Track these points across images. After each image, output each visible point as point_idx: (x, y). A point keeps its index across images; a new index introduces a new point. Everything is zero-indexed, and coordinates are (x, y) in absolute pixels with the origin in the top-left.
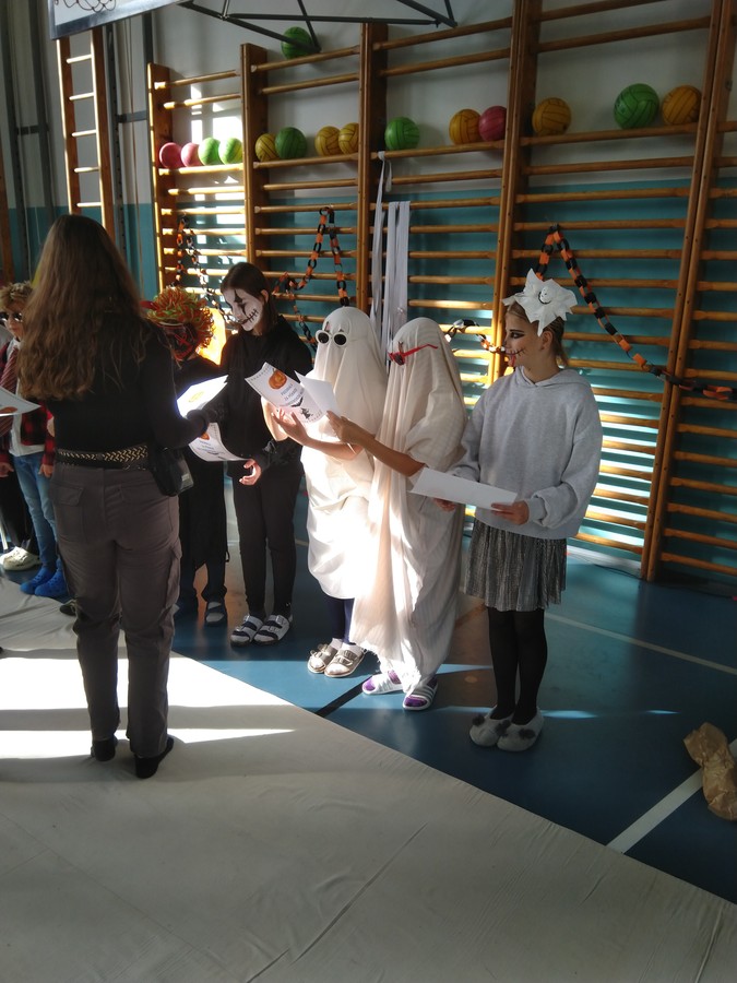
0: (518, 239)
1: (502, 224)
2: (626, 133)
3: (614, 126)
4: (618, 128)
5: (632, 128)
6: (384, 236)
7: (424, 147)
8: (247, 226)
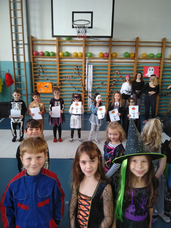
0: (111, 71)
1: (109, 69)
2: (125, 58)
3: (123, 57)
4: (124, 57)
5: (127, 57)
6: (88, 70)
7: (92, 57)
8: (57, 68)
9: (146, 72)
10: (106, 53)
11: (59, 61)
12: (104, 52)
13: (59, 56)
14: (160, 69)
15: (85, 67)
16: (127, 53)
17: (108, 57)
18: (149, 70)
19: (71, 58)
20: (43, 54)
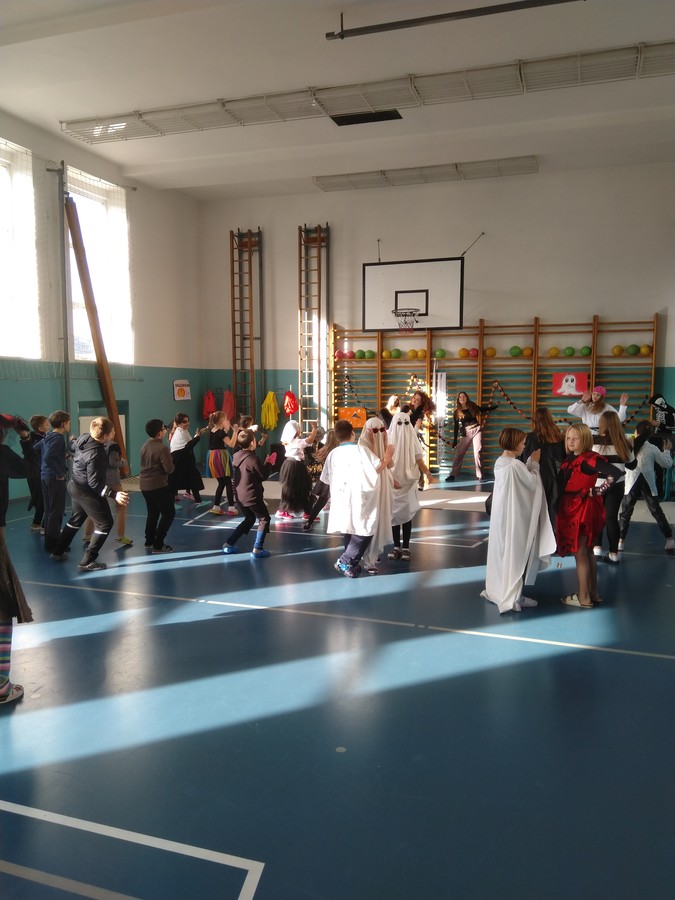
0: (484, 384)
1: (479, 380)
2: (513, 357)
4: (511, 356)
5: (516, 356)
6: (437, 383)
7: (447, 357)
8: (378, 380)
9: (559, 385)
10: (474, 350)
11: (382, 367)
12: (469, 348)
13: (382, 357)
14: (589, 377)
15: (431, 378)
16: (515, 348)
17: (477, 356)
18: (564, 381)
19: (405, 361)
20: (352, 356)
